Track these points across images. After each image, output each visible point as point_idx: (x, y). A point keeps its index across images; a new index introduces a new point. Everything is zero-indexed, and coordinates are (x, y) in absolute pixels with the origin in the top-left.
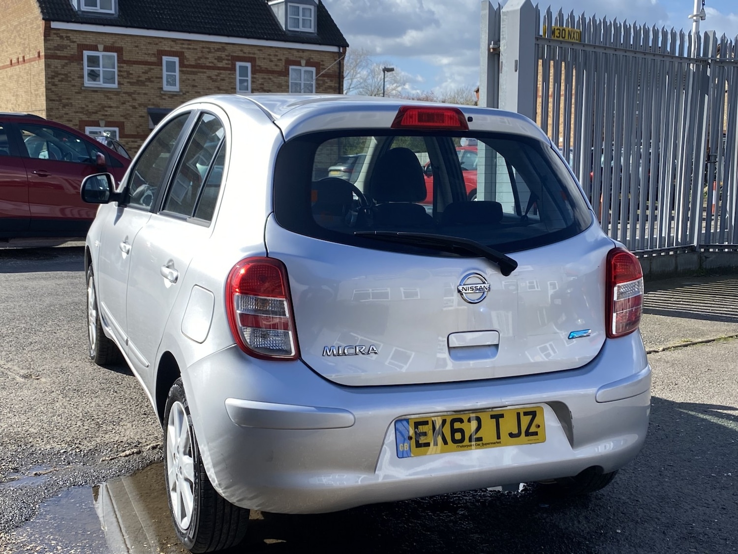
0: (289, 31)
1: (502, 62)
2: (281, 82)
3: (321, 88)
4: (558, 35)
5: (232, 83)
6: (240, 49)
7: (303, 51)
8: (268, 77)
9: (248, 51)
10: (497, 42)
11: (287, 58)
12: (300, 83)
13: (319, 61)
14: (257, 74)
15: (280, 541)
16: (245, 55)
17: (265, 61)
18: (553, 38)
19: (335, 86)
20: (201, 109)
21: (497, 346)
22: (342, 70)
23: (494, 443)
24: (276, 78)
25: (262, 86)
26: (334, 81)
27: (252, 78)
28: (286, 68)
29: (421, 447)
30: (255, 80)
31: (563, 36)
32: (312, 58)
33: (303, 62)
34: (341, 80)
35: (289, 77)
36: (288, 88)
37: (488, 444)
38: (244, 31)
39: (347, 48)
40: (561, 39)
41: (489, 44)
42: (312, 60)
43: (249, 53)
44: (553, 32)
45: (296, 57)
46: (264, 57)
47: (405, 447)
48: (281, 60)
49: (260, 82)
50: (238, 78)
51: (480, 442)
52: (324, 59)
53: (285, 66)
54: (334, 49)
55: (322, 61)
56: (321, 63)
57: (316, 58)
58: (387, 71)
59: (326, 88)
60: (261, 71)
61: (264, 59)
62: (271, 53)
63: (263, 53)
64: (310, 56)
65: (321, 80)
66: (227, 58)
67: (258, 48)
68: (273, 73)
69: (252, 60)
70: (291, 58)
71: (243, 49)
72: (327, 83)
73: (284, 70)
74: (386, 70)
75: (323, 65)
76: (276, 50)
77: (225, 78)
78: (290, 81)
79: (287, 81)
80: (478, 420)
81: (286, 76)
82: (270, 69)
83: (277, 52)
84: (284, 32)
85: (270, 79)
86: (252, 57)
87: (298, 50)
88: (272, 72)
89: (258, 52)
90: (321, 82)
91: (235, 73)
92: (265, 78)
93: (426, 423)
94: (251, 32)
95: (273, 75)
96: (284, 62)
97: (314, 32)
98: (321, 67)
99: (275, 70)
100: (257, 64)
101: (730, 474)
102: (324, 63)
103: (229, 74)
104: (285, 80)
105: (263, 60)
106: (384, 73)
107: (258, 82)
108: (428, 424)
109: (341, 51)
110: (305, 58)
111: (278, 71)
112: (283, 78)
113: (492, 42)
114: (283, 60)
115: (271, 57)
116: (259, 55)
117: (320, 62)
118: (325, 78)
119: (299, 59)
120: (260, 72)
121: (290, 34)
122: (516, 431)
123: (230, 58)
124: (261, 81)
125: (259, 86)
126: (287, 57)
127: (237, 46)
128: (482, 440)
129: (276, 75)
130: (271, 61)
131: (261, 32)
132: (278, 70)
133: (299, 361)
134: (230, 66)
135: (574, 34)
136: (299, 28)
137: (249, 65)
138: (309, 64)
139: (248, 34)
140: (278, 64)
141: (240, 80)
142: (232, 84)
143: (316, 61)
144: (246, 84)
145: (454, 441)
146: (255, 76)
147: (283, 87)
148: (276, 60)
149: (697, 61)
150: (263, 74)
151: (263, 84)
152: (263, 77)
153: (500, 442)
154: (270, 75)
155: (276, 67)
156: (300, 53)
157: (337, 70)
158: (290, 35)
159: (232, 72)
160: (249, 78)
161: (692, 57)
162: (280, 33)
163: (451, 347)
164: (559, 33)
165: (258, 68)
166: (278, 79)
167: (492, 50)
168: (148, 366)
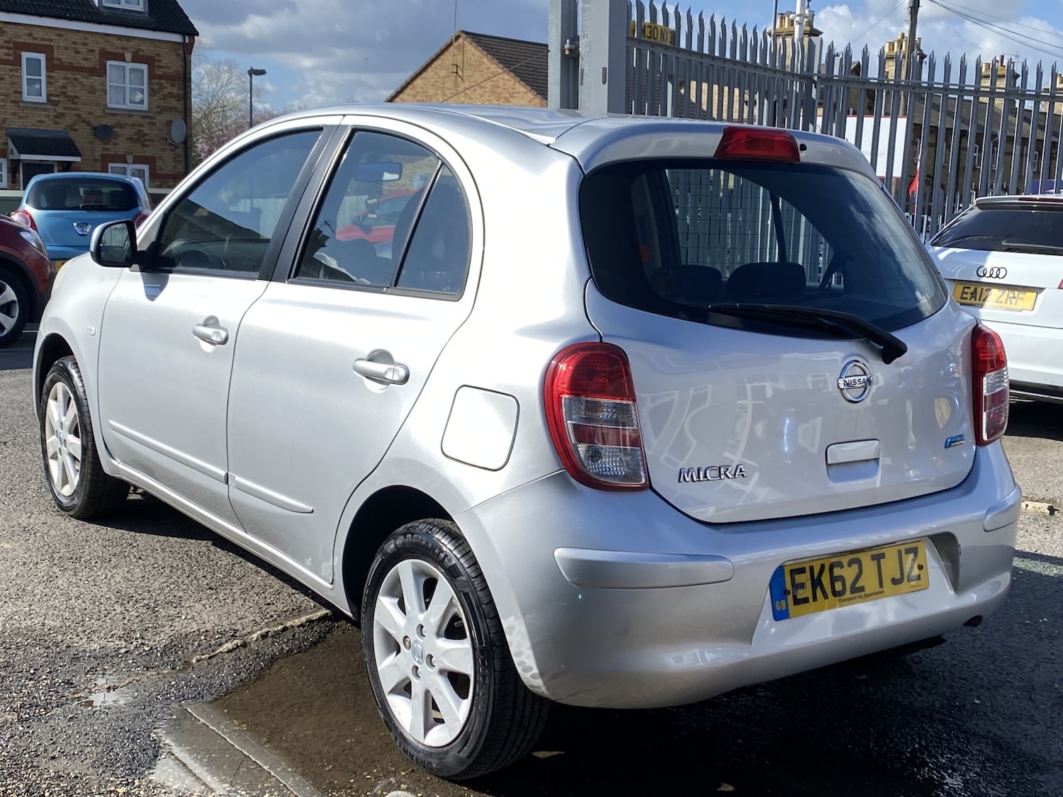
0: (105, 7)
1: (582, 70)
2: (94, 84)
3: (157, 95)
4: (649, 35)
5: (15, 83)
6: (28, 32)
7: (128, 38)
8: (73, 76)
9: (41, 36)
10: (575, 39)
11: (102, 48)
12: (124, 87)
13: (152, 55)
14: (56, 71)
15: (555, 753)
16: (35, 42)
17: (68, 51)
18: (643, 38)
19: (179, 94)
20: (352, 124)
21: (877, 460)
22: (188, 70)
23: (877, 593)
24: (86, 78)
25: (64, 90)
26: (177, 86)
27: (48, 77)
28: (101, 64)
29: (799, 604)
30: (52, 80)
31: (655, 36)
32: (142, 50)
33: (128, 56)
34: (188, 84)
35: (106, 77)
36: (106, 94)
37: (871, 595)
38: (33, 4)
39: (196, 37)
40: (652, 40)
41: (563, 43)
42: (141, 53)
43: (43, 39)
44: (644, 31)
45: (117, 48)
46: (66, 45)
47: (782, 605)
48: (93, 51)
49: (61, 84)
50: (25, 77)
51: (862, 594)
52: (160, 53)
53: (100, 61)
54: (177, 38)
55: (158, 55)
56: (156, 58)
57: (147, 50)
58: (256, 74)
59: (164, 96)
60: (62, 67)
61: (66, 48)
62: (77, 41)
63: (65, 40)
64: (138, 47)
65: (157, 84)
66: (6, 45)
67: (57, 32)
68: (82, 71)
69: (47, 50)
70: (110, 49)
71: (33, 32)
72: (166, 88)
73: (98, 67)
74: (253, 72)
75: (159, 61)
76: (86, 35)
77: (5, 77)
78: (108, 84)
79: (104, 84)
80: (858, 562)
81: (102, 77)
82: (76, 65)
83: (86, 38)
84: (97, 9)
85: (76, 79)
86: (47, 45)
87: (120, 37)
88: (80, 69)
89: (57, 38)
90: (156, 87)
91: (21, 69)
92: (69, 78)
93: (802, 571)
94: (45, 6)
95: (81, 73)
96: (98, 54)
97: (143, 11)
98: (157, 63)
99: (85, 66)
100: (55, 56)
101: (1045, 619)
102: (160, 58)
103: (11, 70)
104: (101, 82)
105: (65, 51)
106: (251, 76)
107: (57, 84)
108: (805, 572)
109: (187, 41)
110: (130, 49)
111: (89, 68)
112: (97, 78)
113: (568, 41)
114: (97, 52)
115: (77, 46)
116: (58, 42)
117: (154, 57)
118: (162, 81)
119: (122, 51)
120: (60, 69)
121: (106, 12)
122: (898, 576)
123: (11, 45)
124: (61, 82)
125: (59, 90)
126: (103, 46)
127: (22, 28)
128: (864, 591)
129: (86, 74)
130: (77, 52)
131: (61, 8)
132: (89, 66)
133: (650, 491)
134: (11, 58)
135: (667, 34)
136: (120, 4)
137: (42, 57)
138: (137, 58)
139: (41, 10)
140: (89, 57)
141: (27, 79)
142: (16, 86)
143: (149, 54)
144: (37, 86)
145: (835, 593)
146: (52, 74)
147: (97, 93)
148: (86, 50)
149: (801, 77)
150: (65, 72)
151: (66, 87)
152: (64, 76)
153: (882, 592)
154: (77, 73)
155: (85, 62)
156: (122, 42)
157: (181, 70)
158: (106, 14)
159: (15, 67)
160: (43, 78)
161: (795, 72)
162: (91, 10)
163: (830, 465)
164: (651, 32)
165: (56, 62)
166: (89, 80)
167: (567, 52)
168: (313, 511)
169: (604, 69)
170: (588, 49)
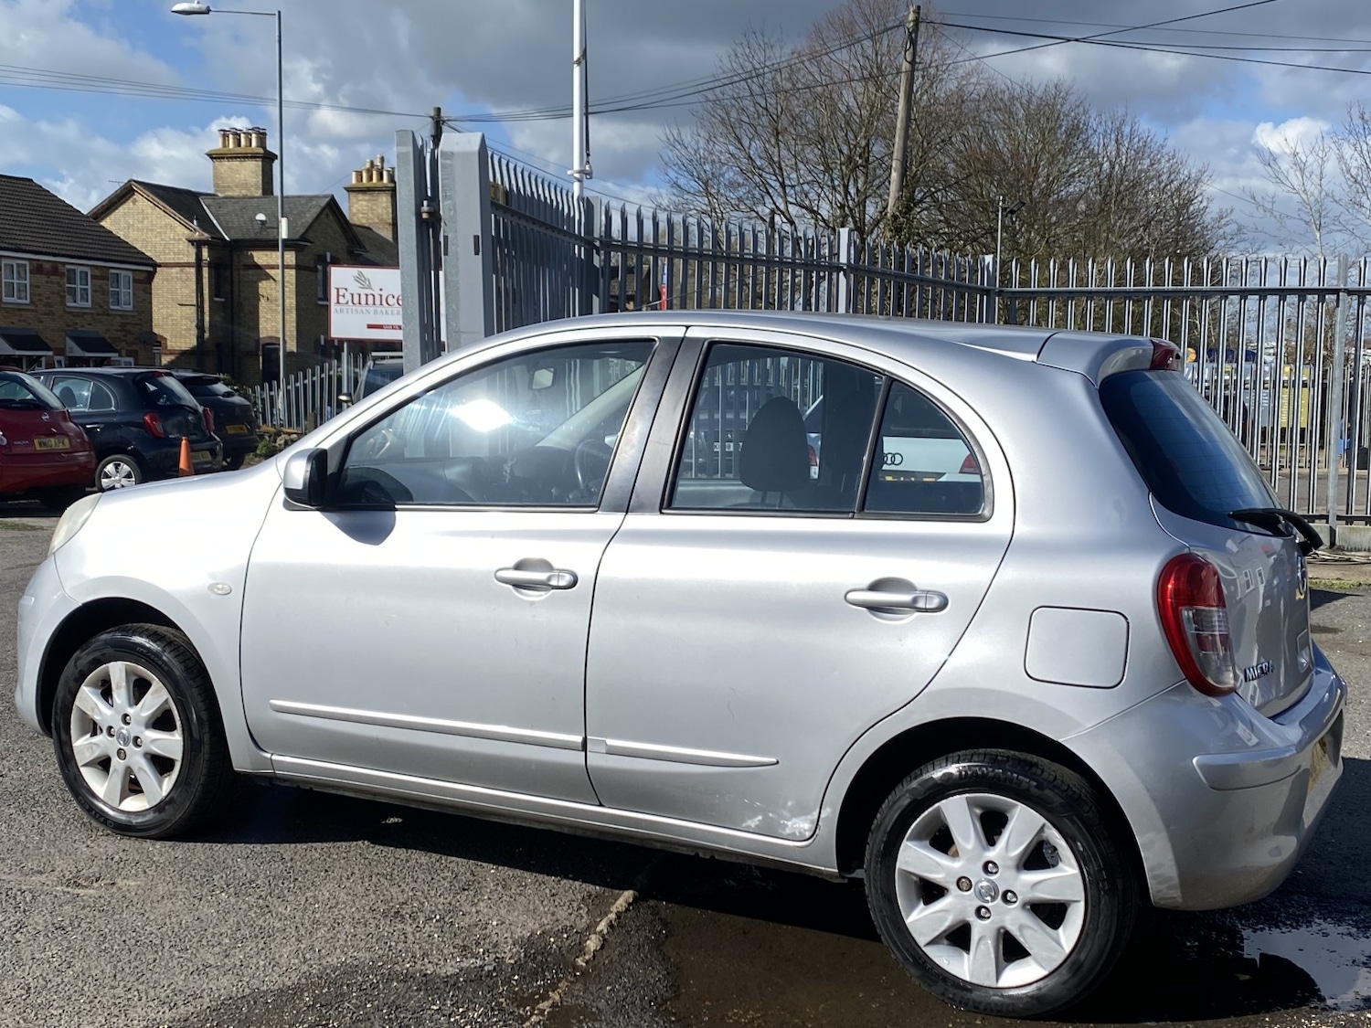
1: (446, 237)
10: (434, 200)
41: (419, 205)
113: (425, 203)
149: (586, 242)
161: (582, 236)
167: (425, 216)
168: (778, 762)
169: (476, 238)
170: (452, 213)
